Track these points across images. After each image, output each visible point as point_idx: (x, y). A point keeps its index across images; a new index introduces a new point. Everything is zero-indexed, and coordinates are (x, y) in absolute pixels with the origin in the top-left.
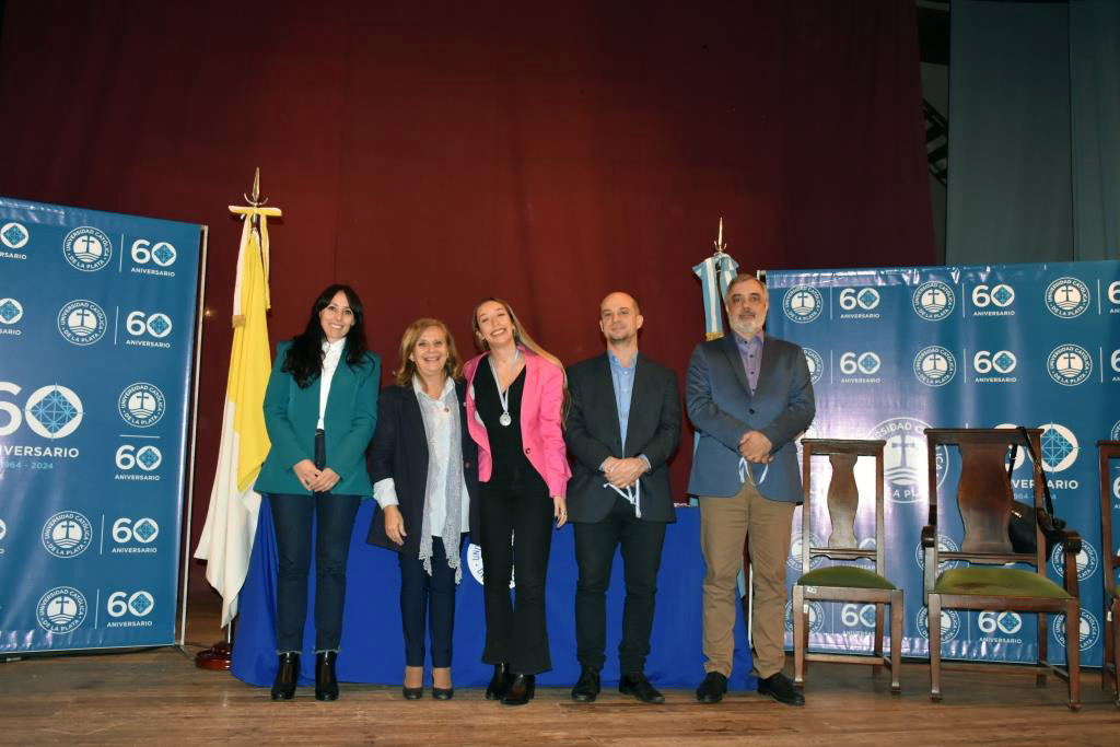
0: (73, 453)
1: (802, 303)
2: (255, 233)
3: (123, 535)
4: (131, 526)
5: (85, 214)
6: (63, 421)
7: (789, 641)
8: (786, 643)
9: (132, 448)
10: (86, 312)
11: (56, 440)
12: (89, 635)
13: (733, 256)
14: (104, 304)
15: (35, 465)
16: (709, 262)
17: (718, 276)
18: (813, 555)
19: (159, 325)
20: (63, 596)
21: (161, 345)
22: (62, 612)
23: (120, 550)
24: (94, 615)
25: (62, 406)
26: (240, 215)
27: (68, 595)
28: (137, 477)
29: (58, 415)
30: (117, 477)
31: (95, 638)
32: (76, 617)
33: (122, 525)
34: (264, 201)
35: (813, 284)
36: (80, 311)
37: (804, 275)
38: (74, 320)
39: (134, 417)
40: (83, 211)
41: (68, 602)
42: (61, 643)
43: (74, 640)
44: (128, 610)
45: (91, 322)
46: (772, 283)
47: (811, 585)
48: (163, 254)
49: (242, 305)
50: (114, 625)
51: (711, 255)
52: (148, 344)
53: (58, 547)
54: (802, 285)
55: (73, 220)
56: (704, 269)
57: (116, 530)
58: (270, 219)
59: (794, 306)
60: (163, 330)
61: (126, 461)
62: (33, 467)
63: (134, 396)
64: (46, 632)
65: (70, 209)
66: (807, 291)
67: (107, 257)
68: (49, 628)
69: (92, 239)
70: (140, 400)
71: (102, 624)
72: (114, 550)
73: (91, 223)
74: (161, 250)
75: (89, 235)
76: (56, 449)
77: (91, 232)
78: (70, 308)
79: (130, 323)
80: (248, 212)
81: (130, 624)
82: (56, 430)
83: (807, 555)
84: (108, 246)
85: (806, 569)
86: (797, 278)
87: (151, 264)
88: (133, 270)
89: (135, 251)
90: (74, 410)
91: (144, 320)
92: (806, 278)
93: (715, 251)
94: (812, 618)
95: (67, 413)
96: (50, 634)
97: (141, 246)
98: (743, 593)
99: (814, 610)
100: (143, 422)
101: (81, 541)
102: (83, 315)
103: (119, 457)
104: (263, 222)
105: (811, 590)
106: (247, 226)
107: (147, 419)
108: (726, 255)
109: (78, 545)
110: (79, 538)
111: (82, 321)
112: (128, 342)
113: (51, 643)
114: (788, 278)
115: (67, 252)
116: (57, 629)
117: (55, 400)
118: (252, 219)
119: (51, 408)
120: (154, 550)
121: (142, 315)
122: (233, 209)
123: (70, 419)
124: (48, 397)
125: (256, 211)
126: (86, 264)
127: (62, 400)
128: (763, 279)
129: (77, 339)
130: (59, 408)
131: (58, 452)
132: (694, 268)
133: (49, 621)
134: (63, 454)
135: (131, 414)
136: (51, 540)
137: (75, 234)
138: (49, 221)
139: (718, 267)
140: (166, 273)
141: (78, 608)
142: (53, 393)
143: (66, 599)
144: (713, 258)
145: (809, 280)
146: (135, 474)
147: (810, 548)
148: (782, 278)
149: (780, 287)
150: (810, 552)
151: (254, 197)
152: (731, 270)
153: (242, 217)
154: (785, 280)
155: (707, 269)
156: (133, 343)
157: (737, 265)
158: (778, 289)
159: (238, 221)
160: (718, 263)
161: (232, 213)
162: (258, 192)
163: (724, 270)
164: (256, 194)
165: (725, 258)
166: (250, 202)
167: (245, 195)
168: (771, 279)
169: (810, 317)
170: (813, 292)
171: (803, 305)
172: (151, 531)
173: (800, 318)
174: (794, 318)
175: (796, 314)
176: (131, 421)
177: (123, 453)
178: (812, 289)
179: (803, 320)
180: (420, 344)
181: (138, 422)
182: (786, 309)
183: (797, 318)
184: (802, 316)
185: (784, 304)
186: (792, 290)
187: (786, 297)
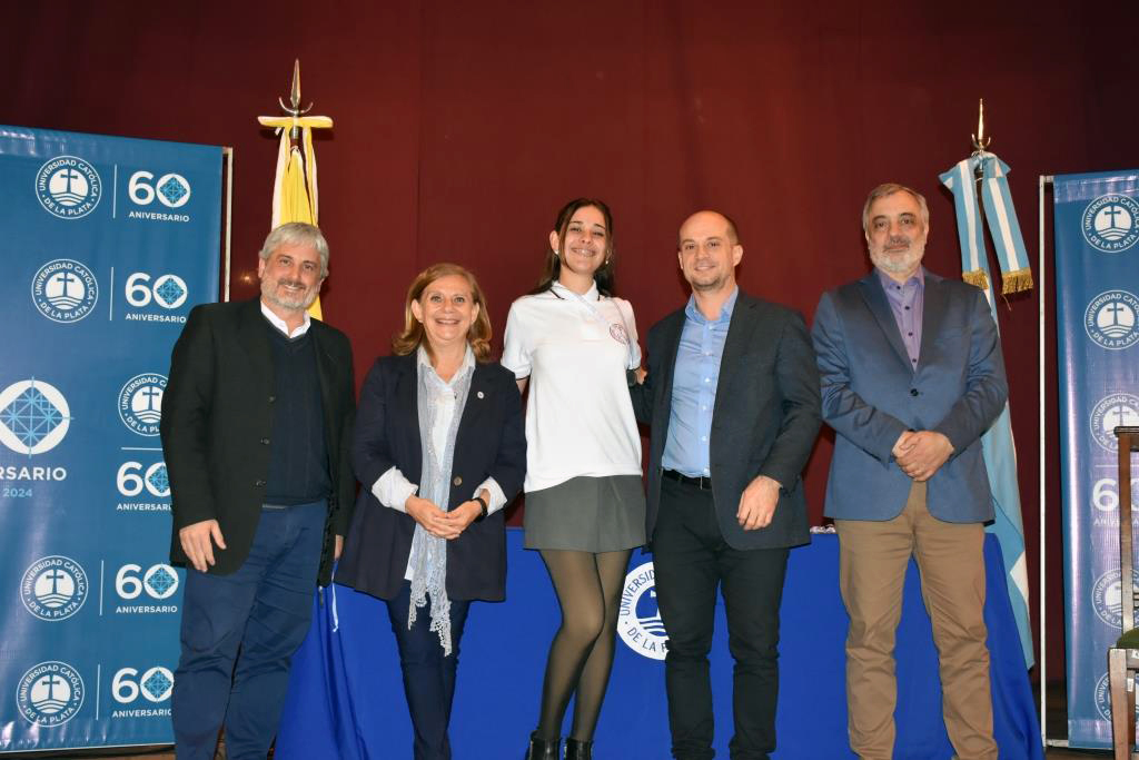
0: (60, 474)
1: (1112, 223)
2: (297, 154)
3: (129, 588)
4: (140, 576)
5: (62, 139)
6: (44, 431)
7: (1104, 735)
8: (1100, 739)
9: (138, 466)
10: (70, 276)
11: (35, 456)
12: (88, 729)
13: (999, 157)
14: (93, 266)
15: (7, 492)
16: (964, 167)
17: (979, 188)
19: (170, 292)
20: (51, 674)
21: (174, 319)
22: (50, 697)
23: (126, 610)
24: (94, 702)
25: (41, 410)
26: (275, 128)
27: (58, 673)
28: (147, 507)
29: (36, 422)
30: (120, 507)
31: (96, 733)
32: (70, 703)
33: (129, 574)
34: (305, 109)
35: (1128, 192)
36: (61, 275)
37: (1113, 179)
38: (54, 288)
39: (139, 421)
40: (60, 133)
41: (58, 683)
42: (49, 741)
43: (68, 736)
44: (140, 694)
45: (77, 290)
46: (1063, 193)
47: (1136, 648)
48: (174, 192)
50: (122, 714)
51: (968, 156)
52: (156, 318)
53: (43, 606)
54: (1110, 195)
55: (48, 146)
56: (957, 177)
57: (120, 582)
58: (317, 134)
59: (1098, 227)
60: (176, 298)
61: (130, 485)
62: (5, 495)
63: (140, 392)
64: (29, 725)
65: (42, 131)
66: (1119, 204)
67: (96, 198)
68: (34, 720)
69: (74, 173)
70: (147, 398)
71: (106, 713)
72: (119, 610)
73: (71, 151)
74: (168, 184)
75: (69, 168)
76: (35, 469)
77: (73, 163)
78: (47, 271)
79: (130, 289)
80: (285, 124)
81: (143, 713)
82: (35, 443)
83: (1129, 604)
84: (97, 183)
85: (1128, 624)
86: (1103, 185)
87: (156, 205)
88: (132, 214)
89: (133, 187)
90: (59, 414)
91: (150, 285)
92: (1117, 183)
93: (976, 149)
95: (49, 418)
96: (35, 729)
97: (141, 180)
98: (1030, 662)
100: (152, 429)
101: (74, 598)
102: (66, 280)
103: (121, 479)
104: (307, 136)
105: (1138, 656)
106: (285, 143)
107: (156, 425)
108: (990, 155)
109: (70, 602)
110: (71, 593)
111: (65, 289)
112: (128, 317)
113: (37, 740)
114: (1089, 186)
115: (40, 193)
116: (44, 720)
117: (32, 401)
118: (291, 134)
119: (27, 412)
121: (146, 277)
122: (265, 120)
123: (53, 427)
124: (22, 396)
125: (296, 122)
126: (67, 208)
127: (42, 401)
128: (1049, 188)
129: (59, 315)
130: (37, 412)
131: (38, 473)
132: (941, 176)
133: (34, 709)
134: (45, 476)
135: (135, 418)
136: (34, 598)
137: (51, 168)
138: (14, 151)
139: (977, 173)
140: (177, 218)
141: (72, 691)
142: (28, 391)
143: (56, 678)
144: (971, 160)
145: (1122, 187)
146: (144, 502)
147: (1135, 594)
148: (1079, 186)
149: (1079, 202)
150: (1134, 600)
151: (293, 102)
152: (999, 179)
153: (277, 132)
154: (1083, 190)
155: (961, 177)
156: (135, 317)
157: (1008, 169)
158: (1073, 203)
159: (272, 137)
160: (978, 166)
161: (263, 126)
162: (299, 95)
163: (988, 177)
164: (295, 99)
165: (988, 159)
166: (288, 110)
167: (280, 99)
168: (1061, 187)
169: (1125, 243)
170: (1128, 204)
171: (1113, 225)
172: (169, 582)
173: (1109, 246)
174: (1099, 246)
175: (1103, 240)
176: (135, 428)
177: (127, 472)
178: (1127, 200)
179: (1113, 248)
180: (432, 299)
181: (145, 429)
182: (1087, 232)
183: (1105, 245)
184: (1112, 242)
185: (1084, 225)
186: (1095, 204)
187: (1087, 214)
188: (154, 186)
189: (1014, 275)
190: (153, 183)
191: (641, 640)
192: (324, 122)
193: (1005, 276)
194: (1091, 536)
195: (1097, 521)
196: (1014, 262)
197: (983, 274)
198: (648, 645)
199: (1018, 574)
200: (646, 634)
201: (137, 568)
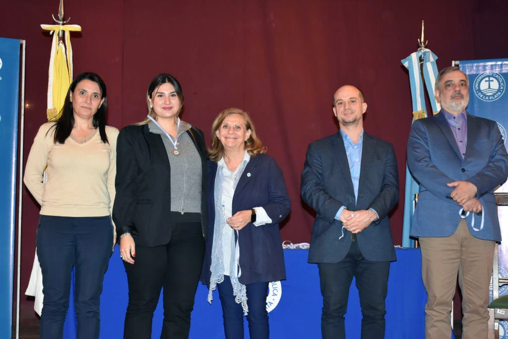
1: (489, 87)
2: (62, 45)
13: (434, 51)
16: (414, 56)
17: (421, 67)
18: (501, 284)
26: (50, 31)
34: (67, 20)
35: (497, 71)
37: (490, 64)
46: (465, 70)
47: (500, 307)
49: (53, 100)
51: (415, 50)
54: (488, 72)
58: (73, 34)
59: (482, 88)
66: (492, 76)
80: (56, 29)
83: (496, 284)
85: (496, 295)
86: (484, 67)
92: (492, 66)
93: (421, 47)
94: (501, 333)
99: (503, 326)
104: (67, 36)
105: (501, 312)
106: (55, 39)
108: (427, 50)
114: (477, 67)
118: (58, 34)
122: (44, 27)
125: (62, 27)
132: (402, 61)
139: (421, 59)
144: (417, 52)
145: (494, 67)
147: (499, 279)
148: (472, 67)
150: (499, 282)
151: (60, 17)
152: (432, 63)
153: (51, 33)
154: (475, 68)
155: (412, 62)
157: (437, 58)
159: (48, 36)
160: (421, 56)
161: (44, 30)
162: (63, 13)
163: (426, 62)
164: (61, 15)
165: (426, 52)
166: (57, 21)
167: (53, 15)
168: (463, 67)
169: (496, 96)
170: (497, 76)
171: (489, 88)
173: (487, 98)
174: (482, 98)
175: (484, 95)
178: (497, 74)
179: (489, 100)
180: (224, 127)
182: (476, 91)
183: (485, 98)
184: (489, 96)
185: (475, 87)
186: (480, 76)
187: (476, 81)
192: (77, 28)
193: (434, 112)
197: (424, 112)
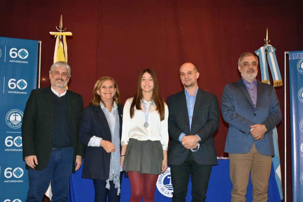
2: (61, 43)
3: (8, 175)
4: (12, 171)
9: (11, 137)
13: (273, 46)
16: (262, 49)
17: (266, 55)
19: (22, 85)
21: (23, 93)
23: (7, 181)
26: (55, 36)
28: (14, 150)
30: (6, 150)
33: (8, 170)
34: (64, 30)
39: (12, 124)
46: (292, 57)
48: (23, 54)
51: (263, 45)
52: (17, 92)
56: (260, 52)
57: (6, 173)
58: (67, 37)
59: (302, 67)
60: (24, 86)
61: (9, 143)
63: (12, 115)
70: (15, 116)
72: (5, 181)
74: (22, 52)
79: (10, 84)
80: (58, 34)
87: (18, 58)
88: (10, 61)
89: (11, 53)
91: (16, 82)
93: (266, 44)
97: (13, 51)
98: (282, 198)
100: (16, 126)
103: (6, 141)
104: (64, 38)
106: (58, 40)
107: (17, 125)
108: (270, 45)
112: (9, 92)
114: (299, 55)
118: (59, 37)
120: (22, 181)
121: (15, 80)
122: (51, 33)
125: (61, 33)
128: (287, 55)
132: (255, 52)
135: (11, 123)
139: (266, 51)
140: (24, 62)
144: (264, 47)
146: (13, 148)
148: (296, 55)
149: (296, 59)
151: (60, 28)
152: (272, 53)
153: (55, 37)
156: (11, 92)
157: (275, 50)
158: (295, 60)
160: (266, 49)
161: (51, 35)
162: (62, 26)
163: (269, 52)
164: (61, 26)
165: (269, 46)
166: (59, 30)
167: (56, 27)
168: (291, 55)
172: (21, 173)
174: (302, 73)
176: (11, 126)
177: (8, 140)
180: (103, 87)
181: (14, 126)
182: (299, 69)
185: (298, 66)
186: (301, 60)
187: (299, 63)
188: (17, 53)
189: (277, 81)
190: (17, 52)
191: (165, 191)
192: (70, 34)
193: (274, 82)
194: (300, 160)
195: (302, 156)
196: (277, 78)
197: (268, 81)
198: (167, 193)
199: (278, 171)
200: (166, 189)
201: (11, 169)
